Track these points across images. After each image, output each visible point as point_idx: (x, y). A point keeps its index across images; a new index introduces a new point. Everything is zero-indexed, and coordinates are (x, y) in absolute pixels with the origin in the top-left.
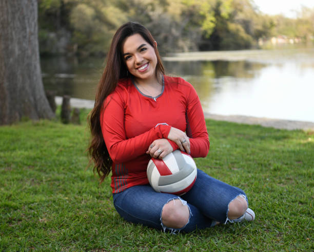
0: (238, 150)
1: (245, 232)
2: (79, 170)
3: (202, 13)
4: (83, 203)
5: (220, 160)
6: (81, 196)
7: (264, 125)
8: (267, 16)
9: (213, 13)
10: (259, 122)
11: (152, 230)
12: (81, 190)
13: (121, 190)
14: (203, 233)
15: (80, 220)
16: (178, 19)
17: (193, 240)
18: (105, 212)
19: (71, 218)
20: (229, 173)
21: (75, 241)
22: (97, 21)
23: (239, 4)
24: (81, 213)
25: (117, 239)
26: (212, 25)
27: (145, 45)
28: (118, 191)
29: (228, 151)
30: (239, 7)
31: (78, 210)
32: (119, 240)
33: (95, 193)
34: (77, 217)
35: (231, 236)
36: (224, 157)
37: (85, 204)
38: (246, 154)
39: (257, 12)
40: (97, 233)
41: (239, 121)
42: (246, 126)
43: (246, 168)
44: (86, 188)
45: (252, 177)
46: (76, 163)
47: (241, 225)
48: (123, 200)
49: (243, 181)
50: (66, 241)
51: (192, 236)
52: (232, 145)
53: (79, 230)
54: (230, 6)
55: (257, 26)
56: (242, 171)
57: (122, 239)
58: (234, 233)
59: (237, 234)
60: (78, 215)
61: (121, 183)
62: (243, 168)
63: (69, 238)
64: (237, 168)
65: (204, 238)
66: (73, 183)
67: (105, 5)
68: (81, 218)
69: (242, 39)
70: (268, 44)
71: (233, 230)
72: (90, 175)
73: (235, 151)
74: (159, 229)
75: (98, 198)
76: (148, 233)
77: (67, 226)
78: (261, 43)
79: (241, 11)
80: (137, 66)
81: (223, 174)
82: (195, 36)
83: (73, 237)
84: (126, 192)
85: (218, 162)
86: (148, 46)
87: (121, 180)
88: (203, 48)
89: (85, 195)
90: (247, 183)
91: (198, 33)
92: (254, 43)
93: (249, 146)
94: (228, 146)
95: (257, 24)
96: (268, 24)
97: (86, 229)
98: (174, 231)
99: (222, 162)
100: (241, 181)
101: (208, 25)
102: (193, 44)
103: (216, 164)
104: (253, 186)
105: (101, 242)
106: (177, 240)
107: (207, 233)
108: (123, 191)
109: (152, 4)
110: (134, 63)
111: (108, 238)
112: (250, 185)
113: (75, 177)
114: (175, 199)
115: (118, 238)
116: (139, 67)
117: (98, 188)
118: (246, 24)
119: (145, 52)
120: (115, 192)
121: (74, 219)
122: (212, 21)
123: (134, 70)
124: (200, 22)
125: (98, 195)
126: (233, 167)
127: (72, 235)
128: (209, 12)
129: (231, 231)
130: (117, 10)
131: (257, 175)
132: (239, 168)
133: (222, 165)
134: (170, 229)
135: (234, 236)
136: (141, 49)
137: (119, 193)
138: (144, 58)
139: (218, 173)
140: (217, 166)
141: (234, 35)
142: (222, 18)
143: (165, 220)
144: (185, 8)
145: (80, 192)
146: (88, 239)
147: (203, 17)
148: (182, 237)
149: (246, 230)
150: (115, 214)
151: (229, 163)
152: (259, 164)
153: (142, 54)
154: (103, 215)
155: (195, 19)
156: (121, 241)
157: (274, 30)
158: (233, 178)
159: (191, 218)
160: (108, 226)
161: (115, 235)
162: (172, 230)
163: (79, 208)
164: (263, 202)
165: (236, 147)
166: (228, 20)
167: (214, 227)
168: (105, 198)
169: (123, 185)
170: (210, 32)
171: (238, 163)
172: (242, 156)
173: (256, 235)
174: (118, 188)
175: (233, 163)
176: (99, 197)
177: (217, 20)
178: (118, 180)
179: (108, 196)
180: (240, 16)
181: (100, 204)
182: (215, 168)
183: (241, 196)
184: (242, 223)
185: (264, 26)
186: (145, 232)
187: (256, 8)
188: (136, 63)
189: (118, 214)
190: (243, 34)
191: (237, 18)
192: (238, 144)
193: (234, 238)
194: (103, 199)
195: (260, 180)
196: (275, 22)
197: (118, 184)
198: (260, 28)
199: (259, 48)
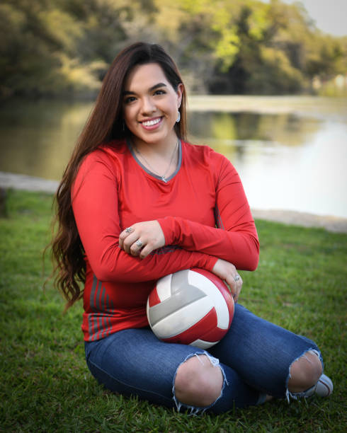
0: (291, 271)
1: (318, 415)
2: (14, 297)
3: (215, 27)
4: (28, 356)
5: (260, 288)
6: (23, 344)
7: (330, 229)
8: (329, 37)
9: (235, 28)
10: (322, 224)
11: (156, 408)
12: (22, 333)
13: (100, 337)
14: (245, 414)
15: (27, 387)
16: (174, 37)
17: (228, 427)
18: (68, 373)
19: (10, 382)
20: (277, 311)
21: (21, 424)
22: (29, 36)
23: (281, 15)
24: (25, 374)
25: (96, 421)
26: (233, 50)
27: (164, 85)
28: (95, 337)
29: (273, 272)
30: (281, 21)
31: (20, 368)
32: (100, 423)
33: (47, 339)
34: (21, 381)
35: (295, 422)
36: (268, 284)
37: (31, 358)
38: (305, 278)
39: (312, 29)
40: (60, 410)
41: (287, 221)
42: (299, 230)
43: (307, 303)
44: (30, 330)
45: (320, 320)
46: (8, 285)
47: (309, 404)
48: (105, 353)
49: (304, 326)
50: (5, 423)
51: (227, 420)
52: (278, 261)
53: (28, 405)
54: (266, 18)
55: (311, 55)
56: (302, 309)
57: (104, 422)
58: (299, 416)
59: (306, 419)
60: (21, 377)
61: (101, 324)
62: (303, 303)
63: (11, 418)
64: (290, 302)
65: (247, 423)
66: (6, 321)
67: (45, 7)
68: (29, 383)
69: (285, 76)
70: (330, 86)
71: (297, 411)
72: (35, 307)
73: (286, 272)
74: (170, 406)
75: (53, 348)
76: (150, 412)
77: (6, 395)
78: (317, 84)
79: (284, 27)
80: (141, 118)
81: (268, 312)
82: (202, 68)
83: (18, 415)
84: (110, 339)
85: (257, 291)
86: (169, 87)
87: (100, 318)
88: (216, 89)
89: (29, 343)
90: (311, 330)
91: (207, 63)
92: (305, 84)
93: (307, 265)
94: (272, 264)
95: (311, 52)
96: (330, 51)
97: (40, 402)
98: (194, 411)
99: (265, 292)
100: (300, 325)
101: (227, 48)
102: (200, 82)
103: (255, 294)
104: (322, 335)
105: (68, 426)
106: (202, 426)
107: (251, 415)
108: (104, 338)
109: (127, 9)
110: (138, 112)
111: (79, 419)
112: (318, 334)
113: (8, 311)
114: (198, 355)
115: (99, 420)
116: (146, 121)
117: (52, 331)
118: (293, 51)
119: (161, 98)
120: (90, 338)
121: (15, 386)
122: (233, 43)
123: (135, 124)
124: (212, 44)
125: (54, 343)
126: (286, 302)
127: (16, 413)
128: (229, 27)
129: (293, 413)
130: (66, 17)
131: (328, 315)
132: (294, 303)
133: (266, 297)
134: (189, 407)
135: (300, 421)
136: (157, 91)
137: (98, 340)
138: (157, 107)
139: (260, 310)
140: (257, 299)
141: (272, 68)
142: (251, 37)
143: (180, 392)
144: (186, 17)
145: (20, 338)
146: (44, 421)
147: (217, 35)
148: (210, 420)
149: (319, 412)
150: (87, 376)
151: (277, 294)
152: (329, 297)
153: (155, 99)
154: (67, 379)
155: (204, 38)
156: (104, 425)
157: (340, 64)
158: (287, 320)
159: (226, 389)
160: (78, 398)
161: (92, 415)
162: (193, 409)
163: (21, 365)
164: (343, 363)
165: (286, 265)
166: (260, 42)
167: (263, 405)
168: (66, 349)
169: (104, 327)
170: (229, 62)
171: (294, 294)
172: (299, 281)
173: (337, 421)
174: (94, 331)
175: (283, 294)
176: (56, 346)
177: (242, 40)
178: (95, 318)
179: (71, 346)
180: (283, 36)
181: (59, 360)
182: (253, 301)
183: (312, 352)
184: (312, 400)
185: (324, 55)
186: (144, 411)
187: (311, 23)
188: (141, 112)
189: (93, 377)
190: (286, 67)
191: (276, 39)
192: (289, 261)
193: (300, 426)
194: (63, 351)
195: (334, 325)
196: (343, 49)
197: (96, 326)
198: (315, 57)
199: (313, 93)
